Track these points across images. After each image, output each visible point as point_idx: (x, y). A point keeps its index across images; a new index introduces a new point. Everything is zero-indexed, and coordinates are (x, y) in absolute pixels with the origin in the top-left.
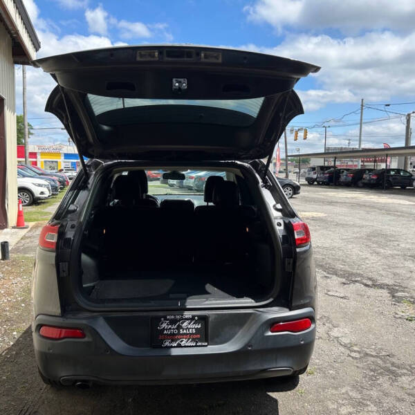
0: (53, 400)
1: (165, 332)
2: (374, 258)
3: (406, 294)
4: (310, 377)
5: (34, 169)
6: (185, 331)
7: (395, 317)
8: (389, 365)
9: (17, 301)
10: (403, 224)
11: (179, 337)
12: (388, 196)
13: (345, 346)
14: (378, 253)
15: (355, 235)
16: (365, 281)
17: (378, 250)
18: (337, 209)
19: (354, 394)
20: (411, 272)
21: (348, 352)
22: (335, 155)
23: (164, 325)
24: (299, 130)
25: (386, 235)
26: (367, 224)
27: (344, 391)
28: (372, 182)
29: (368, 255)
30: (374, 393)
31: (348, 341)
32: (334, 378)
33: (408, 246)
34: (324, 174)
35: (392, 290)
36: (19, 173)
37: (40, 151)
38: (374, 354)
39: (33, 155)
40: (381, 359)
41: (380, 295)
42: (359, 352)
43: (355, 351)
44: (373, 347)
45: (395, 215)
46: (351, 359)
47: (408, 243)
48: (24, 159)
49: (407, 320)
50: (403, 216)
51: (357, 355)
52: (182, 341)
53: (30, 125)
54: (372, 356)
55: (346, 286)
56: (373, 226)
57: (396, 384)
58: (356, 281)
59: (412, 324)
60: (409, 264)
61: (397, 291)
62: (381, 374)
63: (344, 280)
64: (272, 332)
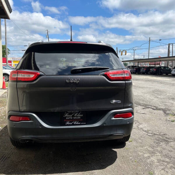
0: (17, 152)
1: (67, 118)
2: (156, 99)
3: (170, 112)
4: (131, 143)
5: (10, 67)
6: (76, 118)
7: (166, 120)
8: (164, 138)
9: (2, 116)
10: (168, 87)
11: (73, 120)
12: (161, 77)
13: (145, 131)
14: (158, 97)
15: (148, 91)
16: (153, 108)
17: (157, 96)
18: (140, 82)
19: (150, 149)
20: (172, 104)
21: (147, 133)
22: (138, 61)
23: (66, 115)
24: (123, 51)
25: (161, 91)
26: (153, 87)
27: (145, 148)
28: (154, 72)
29: (153, 98)
30: (159, 149)
31: (147, 129)
32: (141, 143)
33: (170, 95)
34: (133, 69)
35: (164, 111)
36: (4, 68)
37: (13, 60)
38: (158, 134)
39: (10, 62)
40: (161, 136)
41: (159, 112)
42: (152, 133)
43: (150, 133)
44: (157, 131)
45: (164, 84)
46: (148, 136)
47: (170, 94)
48: (6, 64)
49: (171, 121)
50: (167, 84)
51: (151, 135)
52: (74, 122)
53: (9, 50)
54: (157, 135)
55: (145, 109)
56: (155, 88)
57: (168, 145)
58: (149, 108)
59: (173, 123)
60: (171, 101)
61: (167, 111)
62: (161, 141)
63: (144, 107)
64: (115, 118)
